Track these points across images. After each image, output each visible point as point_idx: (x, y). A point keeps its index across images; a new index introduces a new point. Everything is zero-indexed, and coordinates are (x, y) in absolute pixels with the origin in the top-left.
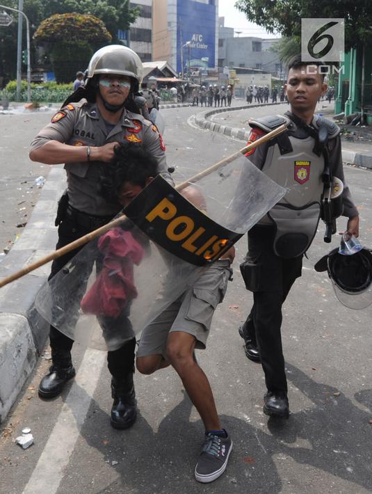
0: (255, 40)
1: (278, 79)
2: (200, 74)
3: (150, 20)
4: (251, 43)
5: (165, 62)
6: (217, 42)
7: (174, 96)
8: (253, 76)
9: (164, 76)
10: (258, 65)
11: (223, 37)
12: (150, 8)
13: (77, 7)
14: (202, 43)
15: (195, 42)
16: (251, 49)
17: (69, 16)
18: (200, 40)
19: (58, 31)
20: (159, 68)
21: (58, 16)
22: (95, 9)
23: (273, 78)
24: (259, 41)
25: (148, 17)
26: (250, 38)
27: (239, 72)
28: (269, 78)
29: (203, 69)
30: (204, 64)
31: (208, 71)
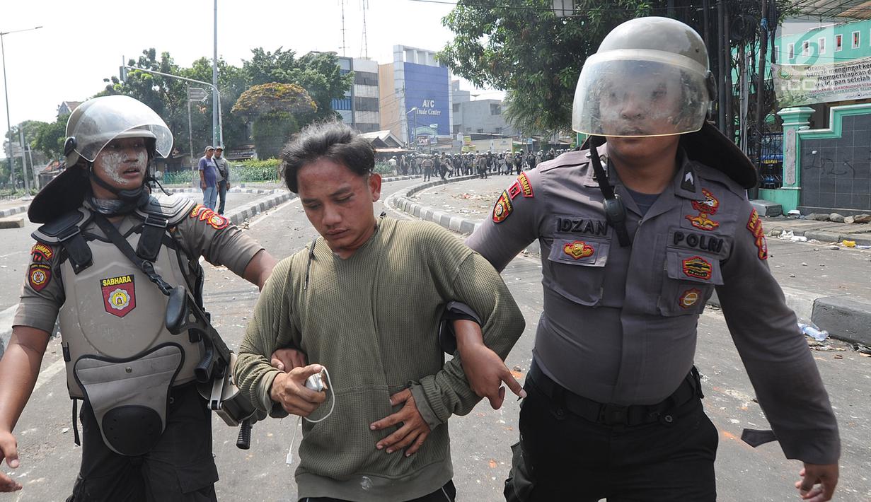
0: (493, 103)
1: (521, 143)
2: (429, 142)
3: (376, 87)
4: (489, 106)
5: (389, 131)
6: (451, 107)
7: (392, 168)
8: (492, 141)
9: (387, 147)
10: (498, 130)
11: (457, 102)
12: (376, 75)
13: (284, 77)
14: (434, 109)
15: (427, 109)
16: (490, 113)
17: (267, 86)
18: (432, 106)
19: (256, 104)
20: (381, 138)
21: (257, 87)
22: (304, 78)
23: (514, 142)
24: (497, 103)
25: (374, 85)
26: (488, 100)
27: (474, 138)
28: (510, 142)
29: (433, 136)
30: (433, 132)
31: (437, 138)
